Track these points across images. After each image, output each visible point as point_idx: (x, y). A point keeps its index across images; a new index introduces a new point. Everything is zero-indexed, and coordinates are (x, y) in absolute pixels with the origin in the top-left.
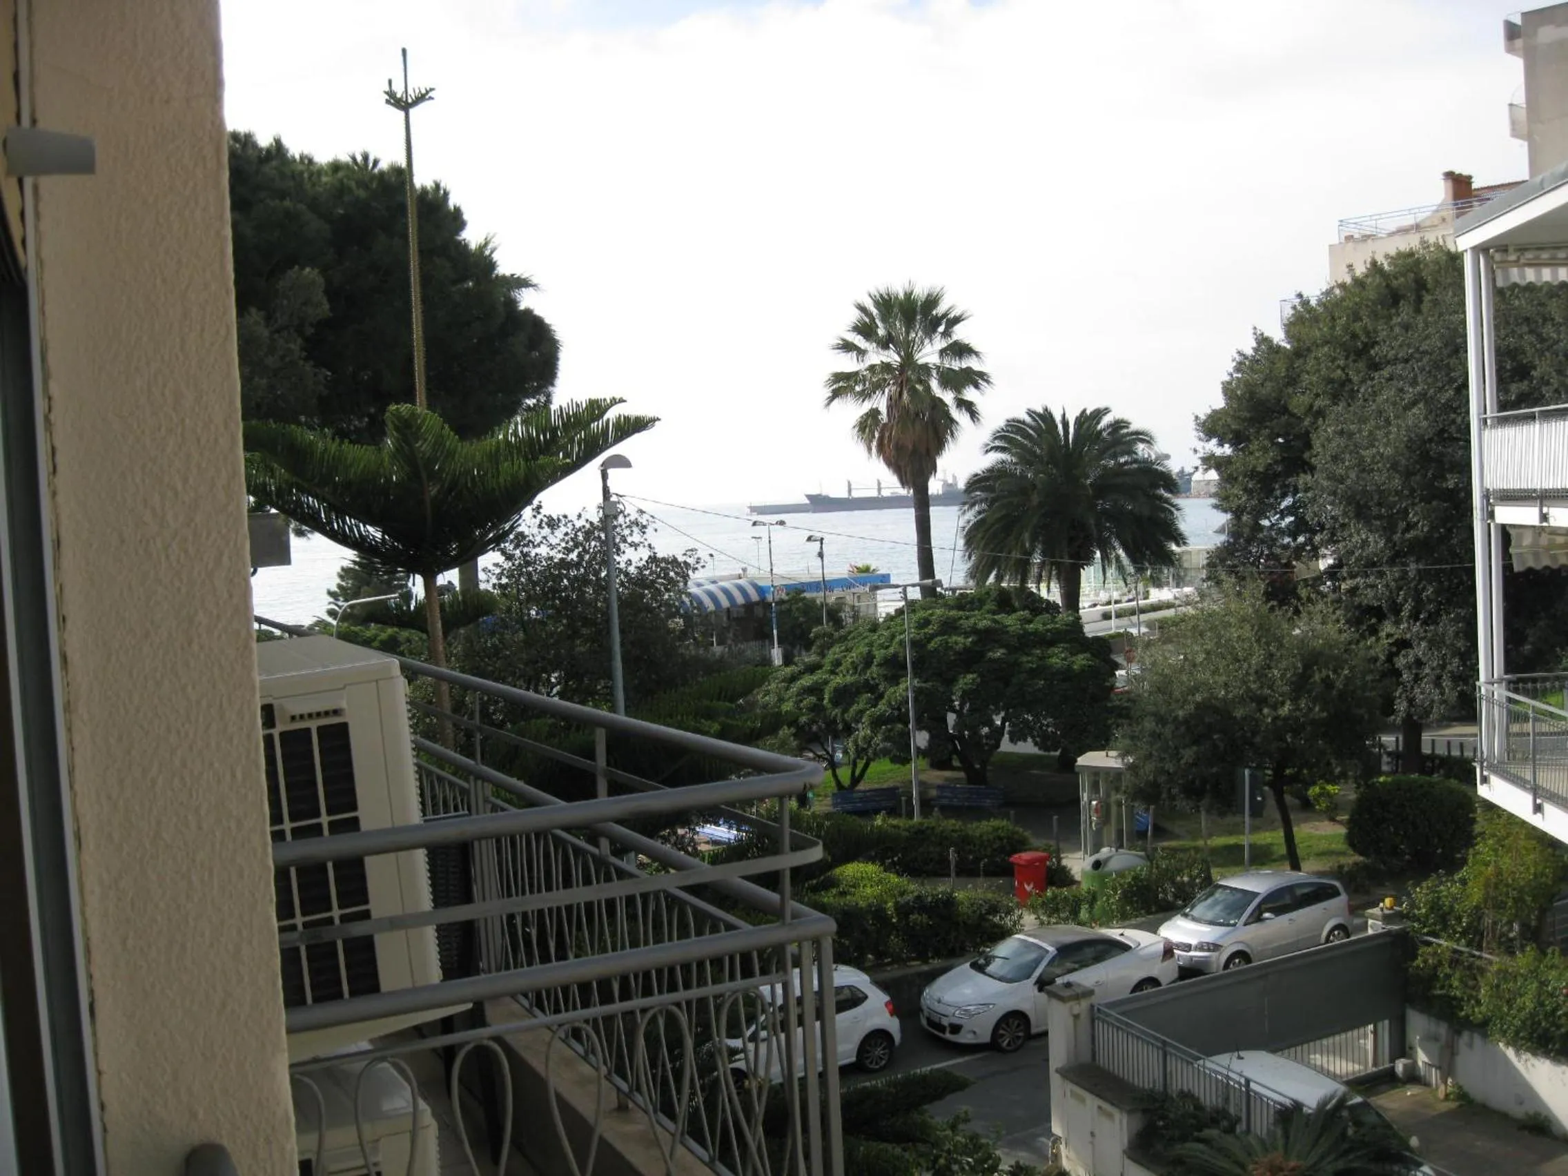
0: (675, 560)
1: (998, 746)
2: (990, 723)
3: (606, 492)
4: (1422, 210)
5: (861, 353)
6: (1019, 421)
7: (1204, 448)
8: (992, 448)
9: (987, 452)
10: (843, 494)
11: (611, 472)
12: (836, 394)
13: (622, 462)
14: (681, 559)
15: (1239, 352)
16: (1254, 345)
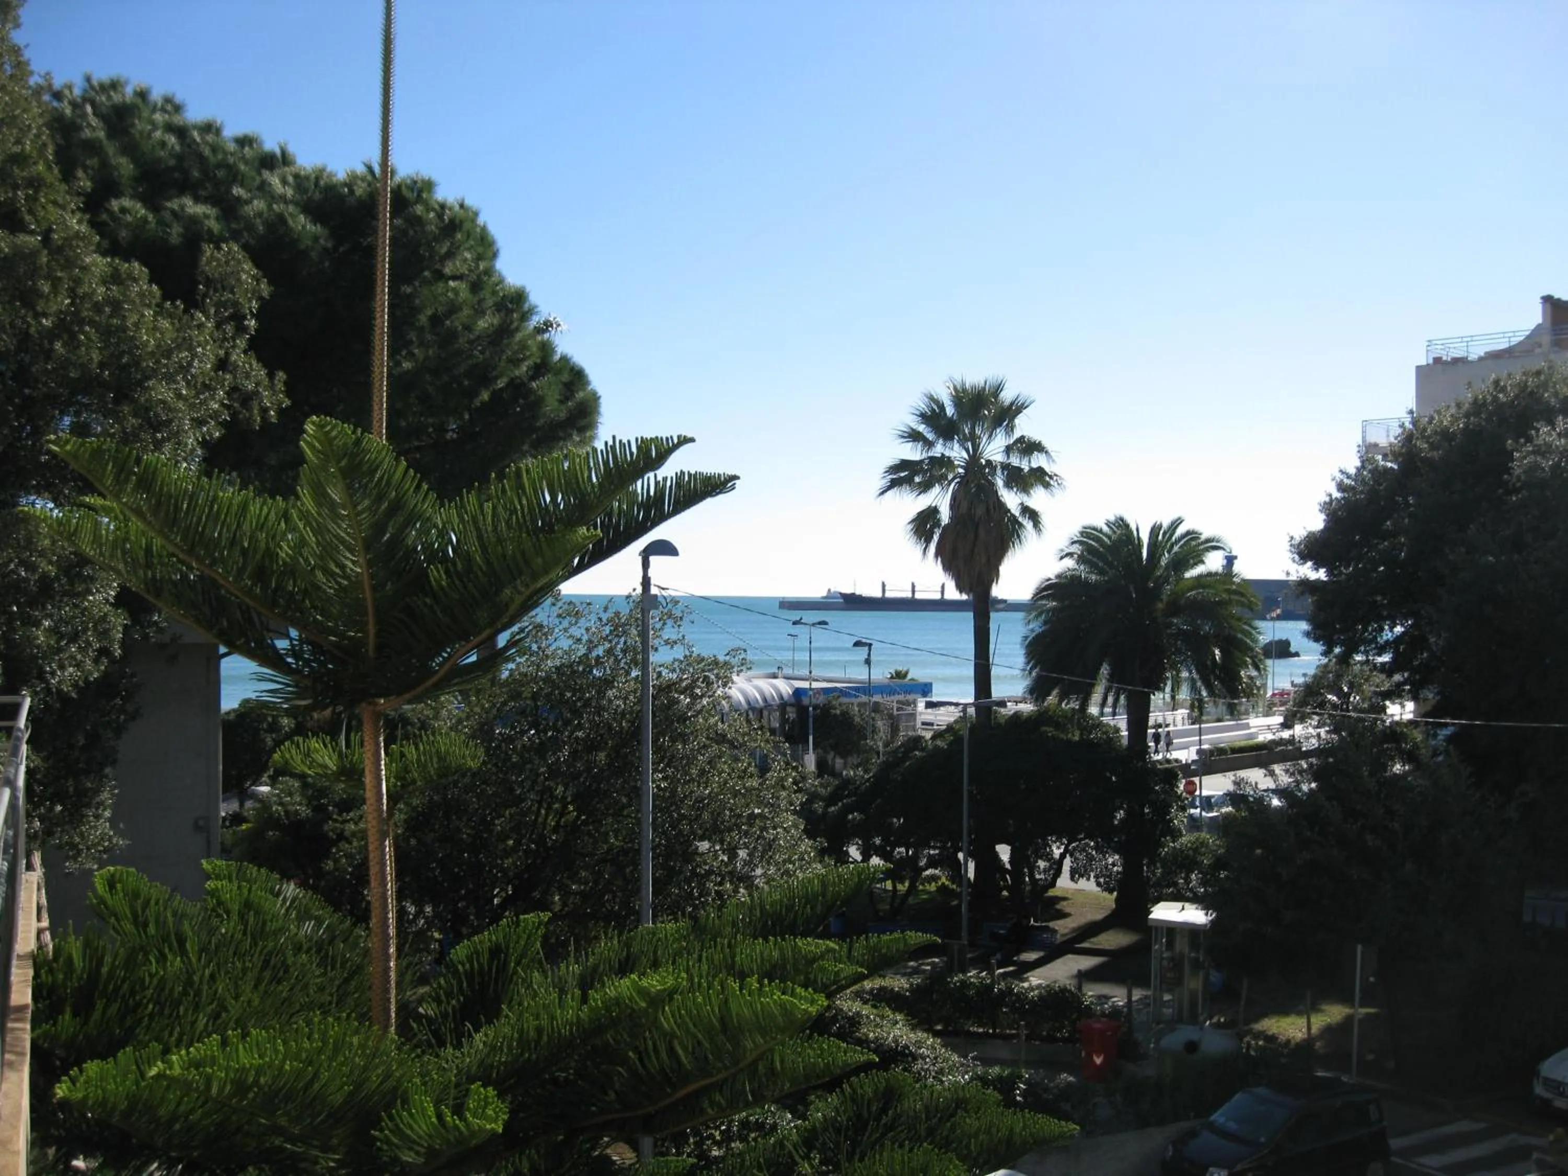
0: (716, 663)
1: (1053, 884)
2: (1048, 857)
3: (646, 582)
4: (1517, 334)
5: (929, 444)
6: (1095, 529)
7: (1298, 572)
8: (1067, 555)
9: (1062, 558)
10: (878, 594)
11: (653, 559)
12: (893, 484)
13: (665, 548)
14: (721, 658)
15: (1341, 471)
16: (1358, 464)
